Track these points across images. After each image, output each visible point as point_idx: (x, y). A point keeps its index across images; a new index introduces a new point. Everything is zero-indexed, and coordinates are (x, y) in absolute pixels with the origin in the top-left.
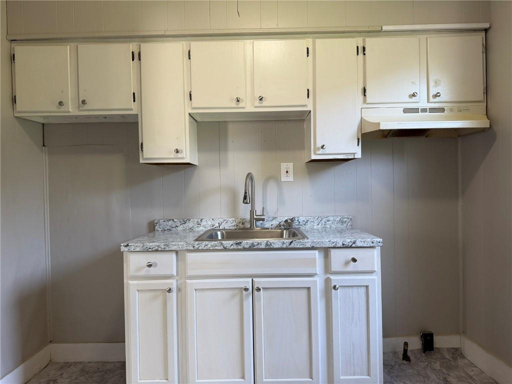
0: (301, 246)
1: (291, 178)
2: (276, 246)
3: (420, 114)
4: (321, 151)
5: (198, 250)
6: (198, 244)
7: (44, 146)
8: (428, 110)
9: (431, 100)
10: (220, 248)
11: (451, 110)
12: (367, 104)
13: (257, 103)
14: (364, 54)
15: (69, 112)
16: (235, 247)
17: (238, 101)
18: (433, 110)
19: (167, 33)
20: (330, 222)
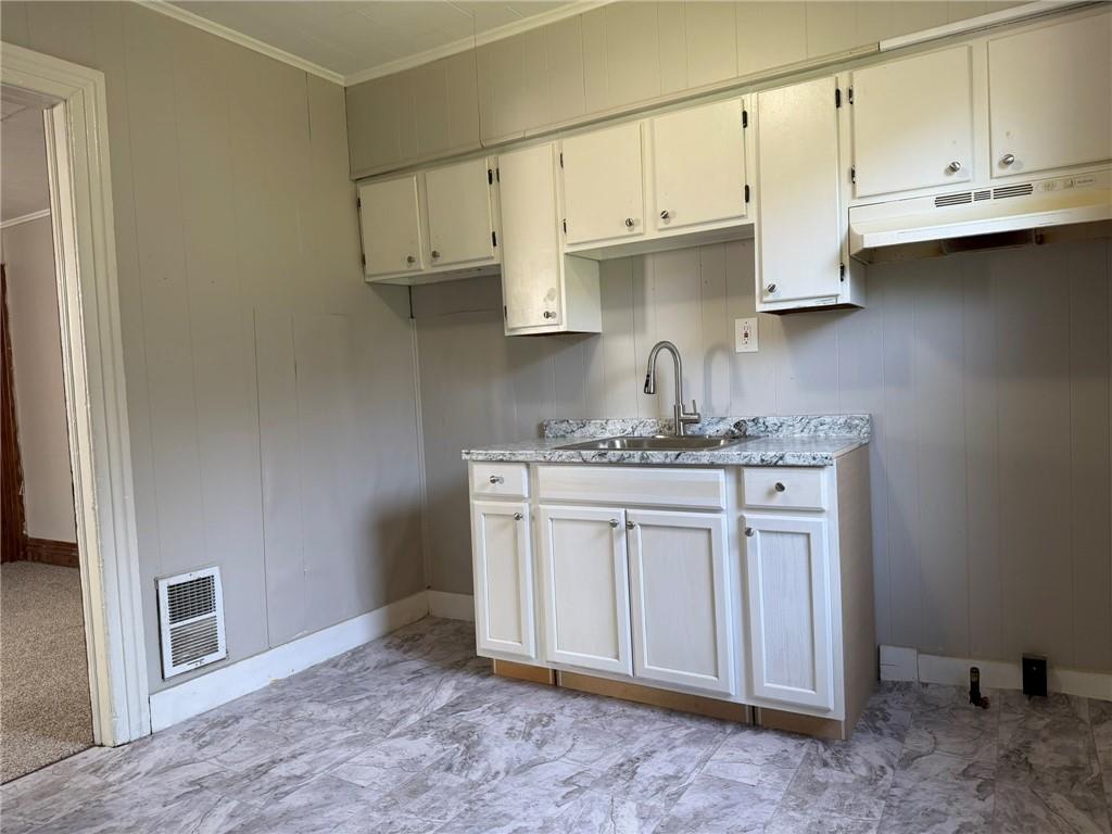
0: (693, 462)
1: (753, 346)
2: (655, 461)
3: (974, 204)
5: (550, 463)
6: (550, 454)
7: (412, 317)
8: (992, 195)
9: (998, 171)
10: (577, 461)
11: (1049, 187)
12: (860, 198)
13: (661, 223)
14: (852, 103)
15: (421, 270)
16: (598, 459)
17: (631, 224)
18: (1001, 193)
19: (528, 134)
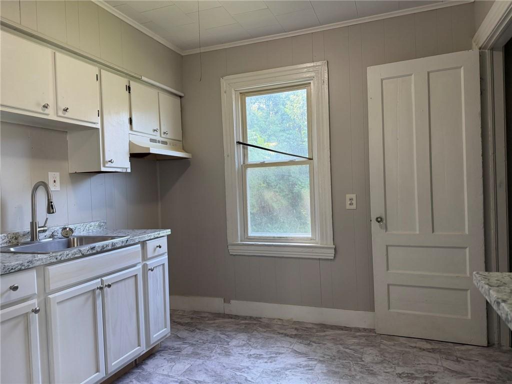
0: (133, 243)
1: (58, 188)
3: (157, 144)
4: (109, 164)
5: (61, 262)
6: (60, 255)
8: (161, 142)
9: (163, 136)
10: (79, 255)
11: (170, 144)
12: (134, 131)
14: (130, 92)
16: (90, 252)
18: (163, 142)
20: (92, 227)
